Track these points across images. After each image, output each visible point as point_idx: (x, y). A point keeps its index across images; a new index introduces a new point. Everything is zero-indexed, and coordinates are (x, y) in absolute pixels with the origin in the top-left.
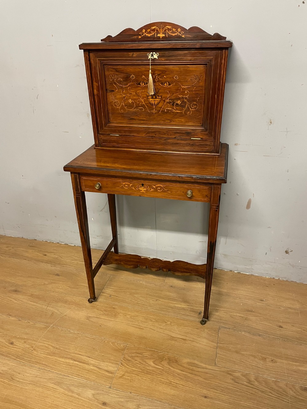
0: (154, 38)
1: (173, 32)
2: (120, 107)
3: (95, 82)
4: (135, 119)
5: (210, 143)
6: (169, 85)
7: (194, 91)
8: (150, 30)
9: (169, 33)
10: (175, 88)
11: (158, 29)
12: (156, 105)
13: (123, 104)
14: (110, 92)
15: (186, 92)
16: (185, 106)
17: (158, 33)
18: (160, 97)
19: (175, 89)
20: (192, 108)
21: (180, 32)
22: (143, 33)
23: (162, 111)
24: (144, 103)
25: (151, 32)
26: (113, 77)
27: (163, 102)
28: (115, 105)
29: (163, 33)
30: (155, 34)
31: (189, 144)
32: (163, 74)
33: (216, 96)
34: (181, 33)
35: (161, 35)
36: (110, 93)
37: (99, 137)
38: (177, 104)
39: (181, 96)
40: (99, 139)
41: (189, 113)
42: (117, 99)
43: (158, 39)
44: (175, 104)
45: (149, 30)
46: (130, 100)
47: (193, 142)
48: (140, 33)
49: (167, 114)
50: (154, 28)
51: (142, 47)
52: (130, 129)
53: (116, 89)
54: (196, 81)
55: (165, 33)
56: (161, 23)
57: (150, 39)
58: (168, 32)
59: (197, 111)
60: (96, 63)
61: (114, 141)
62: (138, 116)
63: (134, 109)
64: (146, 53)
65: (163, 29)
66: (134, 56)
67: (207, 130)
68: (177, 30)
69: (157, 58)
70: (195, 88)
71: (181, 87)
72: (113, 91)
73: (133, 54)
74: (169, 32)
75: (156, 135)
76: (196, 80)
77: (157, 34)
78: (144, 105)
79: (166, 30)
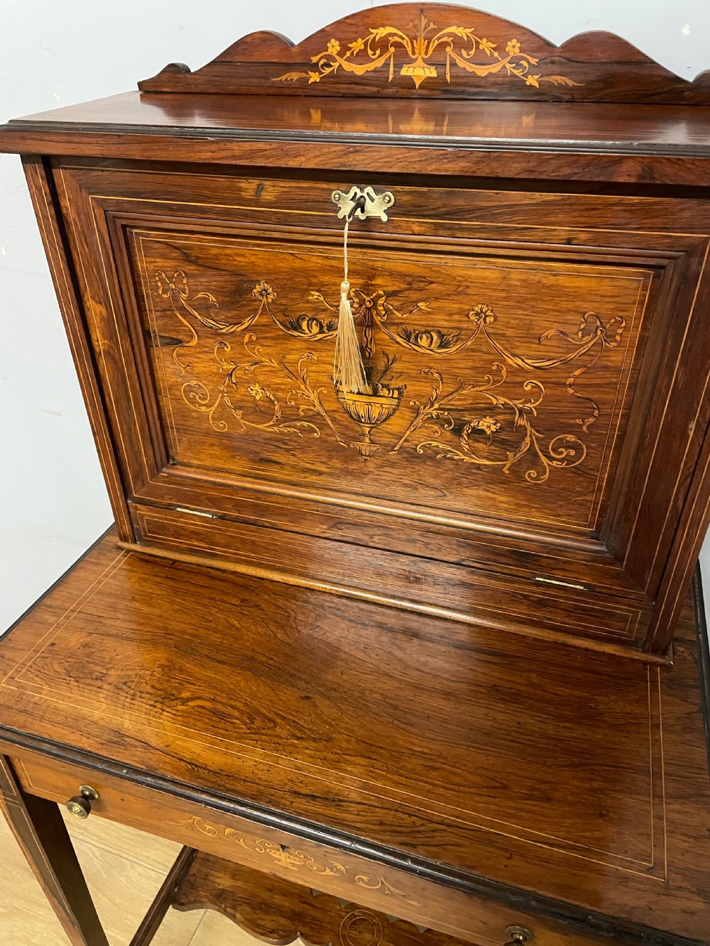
0: (384, 83)
1: (481, 60)
2: (213, 409)
3: (93, 298)
4: (279, 463)
5: (629, 611)
6: (443, 345)
7: (570, 385)
8: (366, 44)
9: (461, 63)
10: (470, 364)
11: (406, 42)
12: (375, 424)
13: (226, 399)
14: (163, 345)
15: (528, 388)
16: (515, 446)
17: (402, 57)
18: (396, 392)
19: (473, 368)
20: (551, 459)
21: (516, 61)
22: (330, 58)
23: (401, 448)
24: (319, 408)
25: (370, 52)
26: (171, 282)
27: (408, 414)
28: (193, 401)
29: (429, 63)
30: (386, 65)
31: (526, 597)
32: (414, 295)
33: (693, 426)
34: (524, 63)
35: (419, 72)
36: (166, 350)
37: (132, 510)
38: (478, 432)
39: (502, 400)
40: (133, 516)
41: (534, 473)
42: (197, 376)
43: (403, 92)
44: (466, 430)
45: (358, 45)
46: (257, 387)
47: (543, 594)
48: (315, 59)
49: (424, 462)
50: (382, 32)
51: (303, 159)
52: (258, 499)
53: (192, 337)
54: (589, 341)
55: (439, 59)
56: (423, 9)
57: (361, 87)
58: (454, 56)
59: (579, 471)
60: (87, 215)
61: (196, 535)
62: (293, 455)
63: (277, 425)
64: (325, 186)
65: (429, 40)
66: (267, 196)
67: (618, 558)
68: (500, 49)
69: (385, 218)
70: (576, 373)
71: (503, 361)
72: (178, 342)
73: (260, 189)
74: (461, 55)
75: (371, 536)
76: (586, 339)
77: (398, 66)
78: (319, 414)
79: (447, 44)
